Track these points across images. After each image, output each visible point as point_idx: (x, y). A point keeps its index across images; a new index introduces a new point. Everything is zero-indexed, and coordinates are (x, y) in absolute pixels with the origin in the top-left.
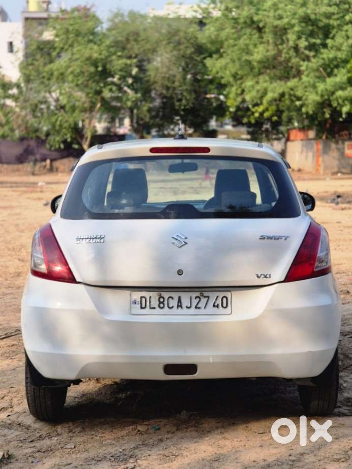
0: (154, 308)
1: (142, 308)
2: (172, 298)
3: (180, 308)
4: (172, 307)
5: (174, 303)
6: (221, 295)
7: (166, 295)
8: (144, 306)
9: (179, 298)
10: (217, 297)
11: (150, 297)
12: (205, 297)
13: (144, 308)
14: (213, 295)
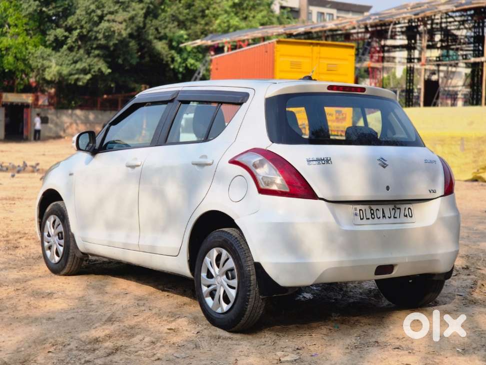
0: (369, 219)
1: (361, 219)
2: (378, 210)
3: (384, 218)
4: (379, 218)
5: (380, 214)
6: (408, 206)
7: (374, 207)
8: (362, 217)
9: (383, 210)
10: (405, 208)
11: (365, 210)
12: (398, 208)
13: (363, 219)
14: (403, 207)
